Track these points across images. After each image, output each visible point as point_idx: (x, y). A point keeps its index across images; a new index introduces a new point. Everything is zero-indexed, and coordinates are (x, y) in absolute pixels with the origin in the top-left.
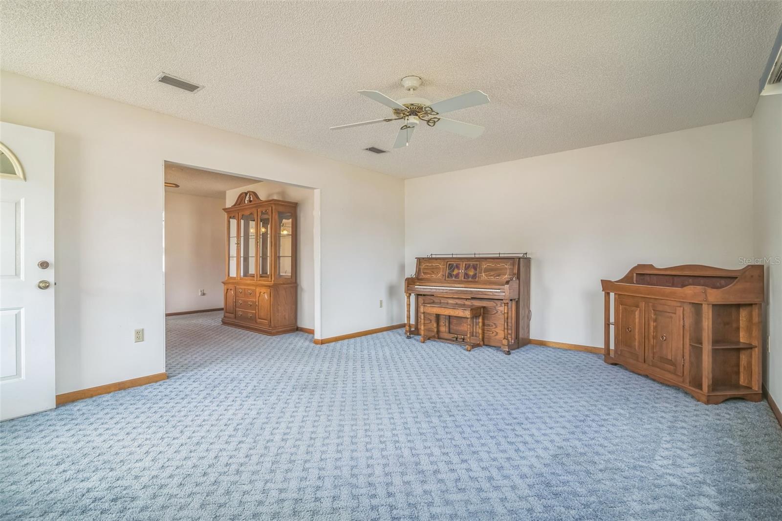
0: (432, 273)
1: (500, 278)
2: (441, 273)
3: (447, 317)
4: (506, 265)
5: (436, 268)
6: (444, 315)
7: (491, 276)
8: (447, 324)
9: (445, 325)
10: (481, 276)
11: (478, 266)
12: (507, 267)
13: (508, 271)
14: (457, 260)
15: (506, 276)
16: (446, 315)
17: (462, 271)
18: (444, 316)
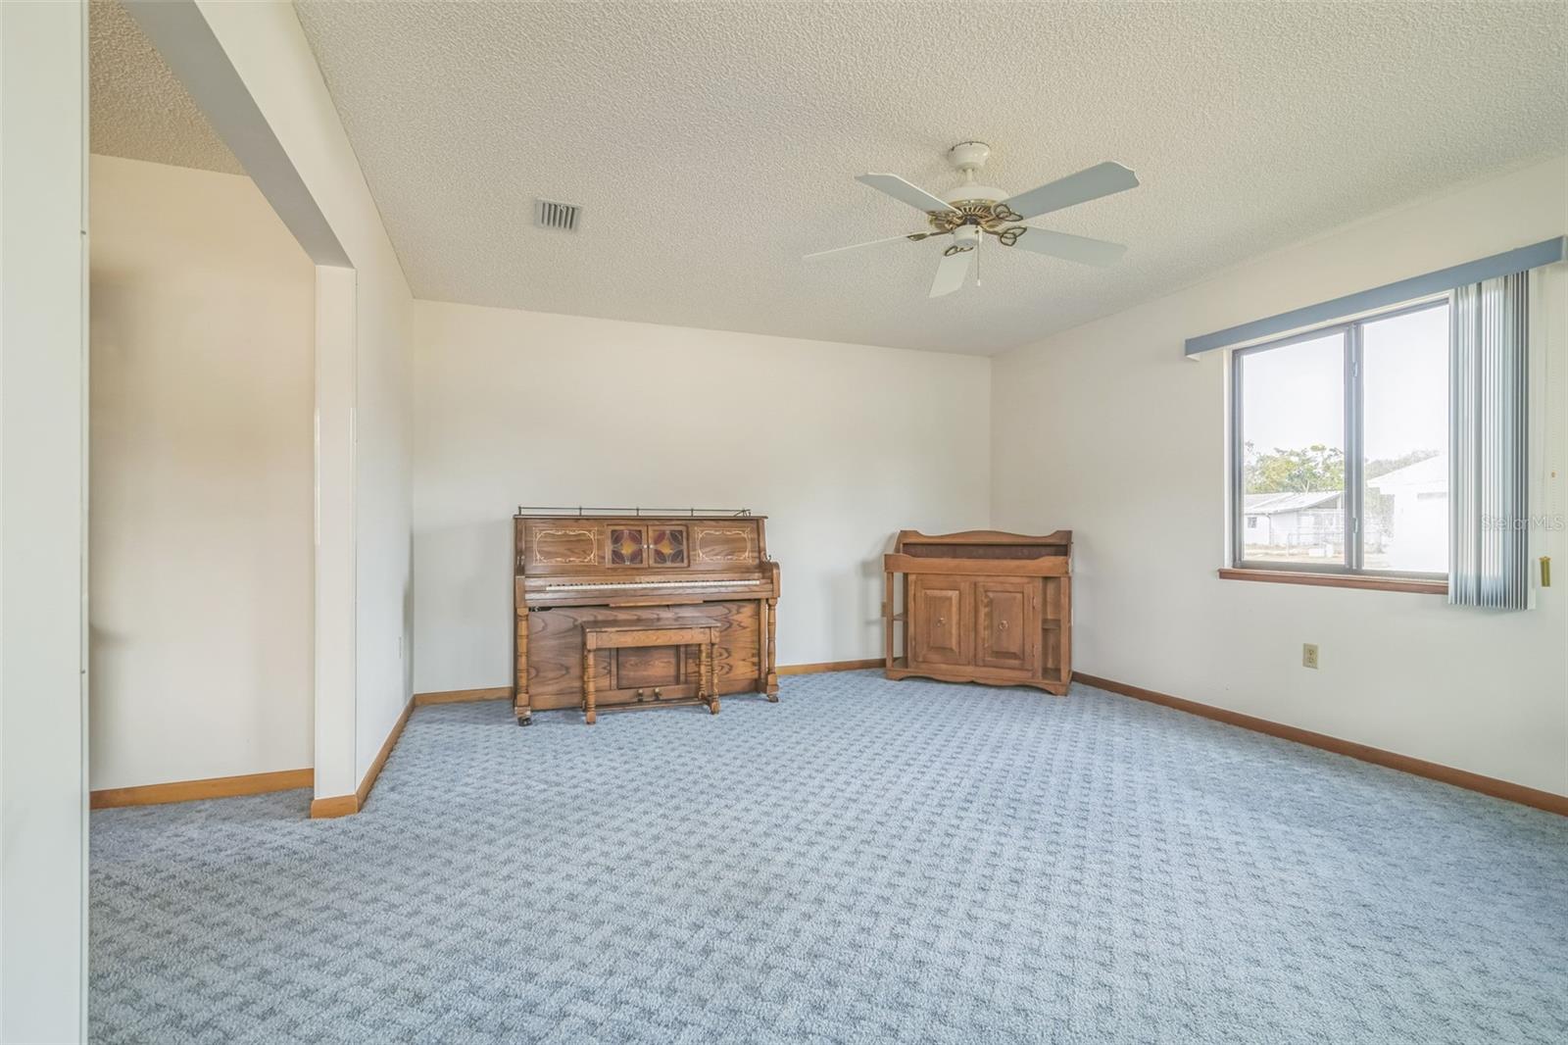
0: (569, 553)
1: (735, 558)
2: (595, 551)
3: (614, 653)
4: (744, 531)
5: (579, 541)
6: (605, 649)
7: (716, 555)
8: (614, 669)
9: (610, 671)
10: (695, 555)
11: (685, 534)
12: (745, 536)
13: (749, 545)
14: (632, 523)
15: (747, 554)
16: (610, 649)
17: (648, 546)
18: (607, 653)
